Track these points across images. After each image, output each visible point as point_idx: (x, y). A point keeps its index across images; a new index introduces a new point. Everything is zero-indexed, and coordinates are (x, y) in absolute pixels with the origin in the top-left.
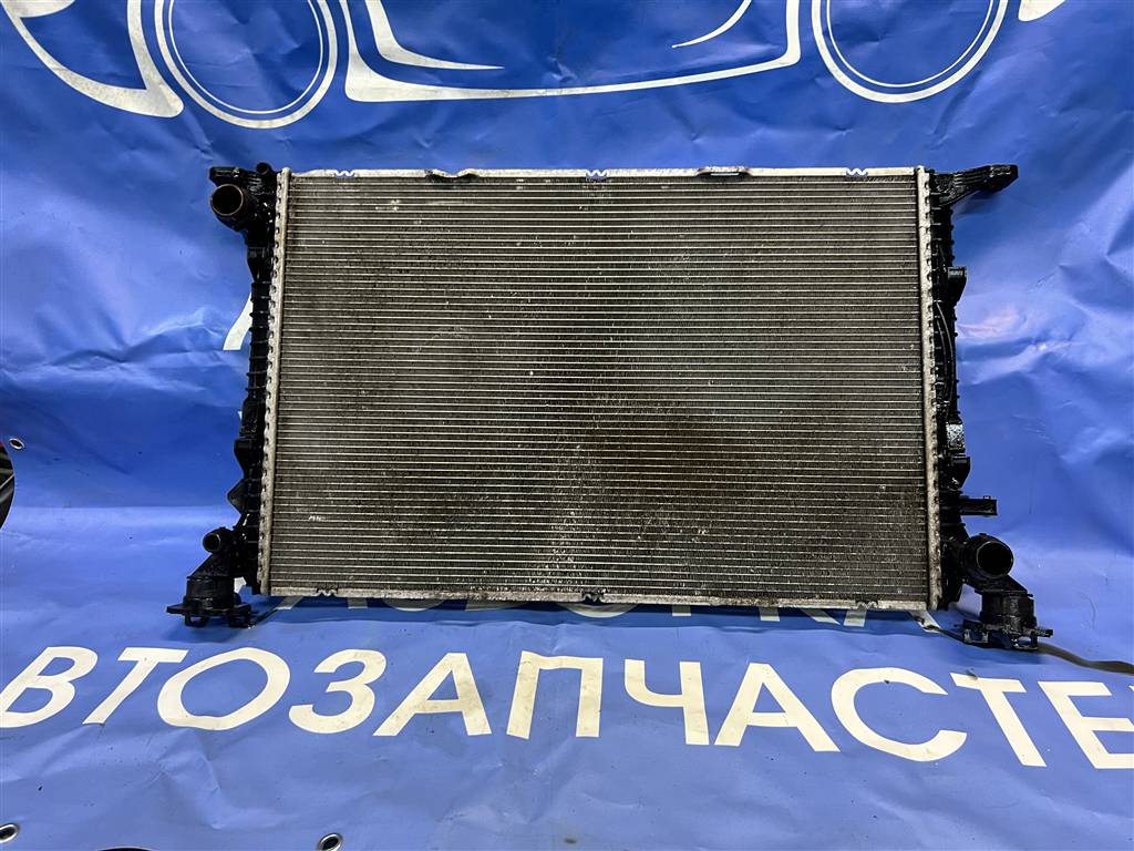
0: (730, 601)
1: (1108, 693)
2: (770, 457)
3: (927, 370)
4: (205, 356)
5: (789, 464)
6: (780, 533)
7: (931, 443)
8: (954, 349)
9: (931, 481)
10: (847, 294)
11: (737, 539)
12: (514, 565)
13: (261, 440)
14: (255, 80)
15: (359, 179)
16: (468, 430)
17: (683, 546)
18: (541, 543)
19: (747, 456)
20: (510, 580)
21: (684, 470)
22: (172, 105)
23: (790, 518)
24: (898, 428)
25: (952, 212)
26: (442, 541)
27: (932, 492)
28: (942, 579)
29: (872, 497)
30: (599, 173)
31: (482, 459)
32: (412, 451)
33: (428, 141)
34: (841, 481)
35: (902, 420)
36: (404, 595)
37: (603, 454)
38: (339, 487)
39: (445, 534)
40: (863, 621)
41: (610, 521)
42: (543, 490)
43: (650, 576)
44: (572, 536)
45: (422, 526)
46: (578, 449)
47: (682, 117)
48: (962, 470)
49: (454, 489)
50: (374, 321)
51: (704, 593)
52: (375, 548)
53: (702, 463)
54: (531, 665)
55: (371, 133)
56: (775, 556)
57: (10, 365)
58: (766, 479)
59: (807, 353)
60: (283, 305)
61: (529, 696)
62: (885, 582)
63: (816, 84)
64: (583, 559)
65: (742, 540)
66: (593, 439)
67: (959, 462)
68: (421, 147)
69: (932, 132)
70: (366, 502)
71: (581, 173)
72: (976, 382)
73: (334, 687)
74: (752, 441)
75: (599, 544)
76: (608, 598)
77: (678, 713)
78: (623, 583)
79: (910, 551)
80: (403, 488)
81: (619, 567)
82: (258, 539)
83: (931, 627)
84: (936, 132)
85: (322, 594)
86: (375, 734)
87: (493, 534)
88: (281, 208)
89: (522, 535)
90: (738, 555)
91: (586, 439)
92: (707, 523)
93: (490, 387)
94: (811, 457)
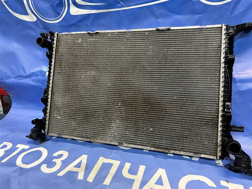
0: (157, 150)
3: (221, 87)
4: (42, 77)
6: (173, 132)
7: (221, 109)
9: (220, 120)
11: (160, 132)
12: (102, 134)
13: (48, 98)
14: (51, 12)
15: (72, 34)
16: (93, 98)
17: (145, 133)
19: (165, 109)
20: (101, 137)
22: (34, 19)
23: (176, 128)
24: (211, 104)
25: (234, 38)
26: (86, 126)
27: (220, 124)
28: (221, 151)
31: (96, 106)
32: (80, 103)
36: (76, 138)
37: (126, 106)
38: (64, 110)
41: (127, 124)
42: (110, 115)
43: (136, 140)
44: (117, 127)
46: (120, 104)
47: (154, 14)
48: (230, 118)
51: (150, 146)
56: (171, 138)
58: (170, 116)
60: (54, 66)
62: (203, 149)
64: (119, 134)
65: (162, 133)
66: (124, 102)
67: (229, 116)
68: (88, 26)
69: (229, 13)
71: (125, 30)
73: (54, 160)
75: (123, 130)
76: (125, 145)
77: (133, 181)
78: (129, 141)
81: (128, 137)
82: (46, 121)
84: (231, 13)
85: (59, 136)
86: (57, 175)
87: (98, 125)
88: (55, 42)
89: (104, 126)
90: (160, 137)
91: (122, 102)
92: (153, 127)
94: (183, 111)
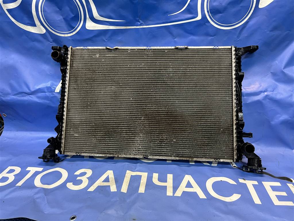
0: (181, 159)
1: (280, 185)
2: (192, 121)
3: (234, 99)
4: (50, 94)
5: (197, 123)
6: (195, 141)
7: (235, 118)
8: (241, 94)
9: (234, 128)
10: (213, 79)
11: (183, 142)
12: (126, 148)
13: (63, 115)
14: (63, 25)
15: (89, 49)
16: (115, 113)
17: (169, 144)
18: (133, 142)
19: (186, 121)
20: (125, 152)
21: (170, 124)
22: (43, 31)
23: (197, 137)
24: (226, 114)
25: (241, 58)
26: (108, 142)
27: (235, 131)
28: (237, 154)
29: (219, 132)
30: (149, 48)
31: (118, 121)
32: (101, 118)
33: (106, 40)
34: (211, 128)
35: (227, 112)
36: (98, 155)
37: (149, 120)
38: (82, 127)
39: (108, 140)
40: (217, 164)
41: (151, 137)
42: (133, 129)
43: (161, 151)
44: (141, 141)
45: (102, 137)
46: (143, 118)
47: (171, 33)
48: (243, 125)
49: (111, 128)
50: (92, 85)
51: (174, 156)
52: (91, 143)
53: (174, 122)
54: (129, 174)
55: (92, 37)
56: (193, 147)
57: (2, 96)
58: (191, 127)
59: (202, 94)
60: (69, 81)
61: (128, 182)
62: (222, 154)
63: (206, 25)
64: (143, 147)
65: (185, 143)
66: (147, 116)
67: (242, 123)
68: (105, 41)
69: (236, 37)
70: (89, 131)
71: (145, 48)
72: (248, 102)
73: (78, 178)
74: (188, 117)
75: (147, 143)
76: (150, 157)
77: (165, 187)
78: (154, 153)
79: (229, 146)
80: (98, 128)
81: (152, 149)
82: (61, 140)
83: (235, 167)
84: (237, 37)
85: (77, 154)
86: (88, 190)
87: (120, 140)
88: (69, 56)
89: (128, 140)
90: (183, 147)
91: (145, 116)
92: (175, 138)
93: (121, 102)
94: (203, 121)
